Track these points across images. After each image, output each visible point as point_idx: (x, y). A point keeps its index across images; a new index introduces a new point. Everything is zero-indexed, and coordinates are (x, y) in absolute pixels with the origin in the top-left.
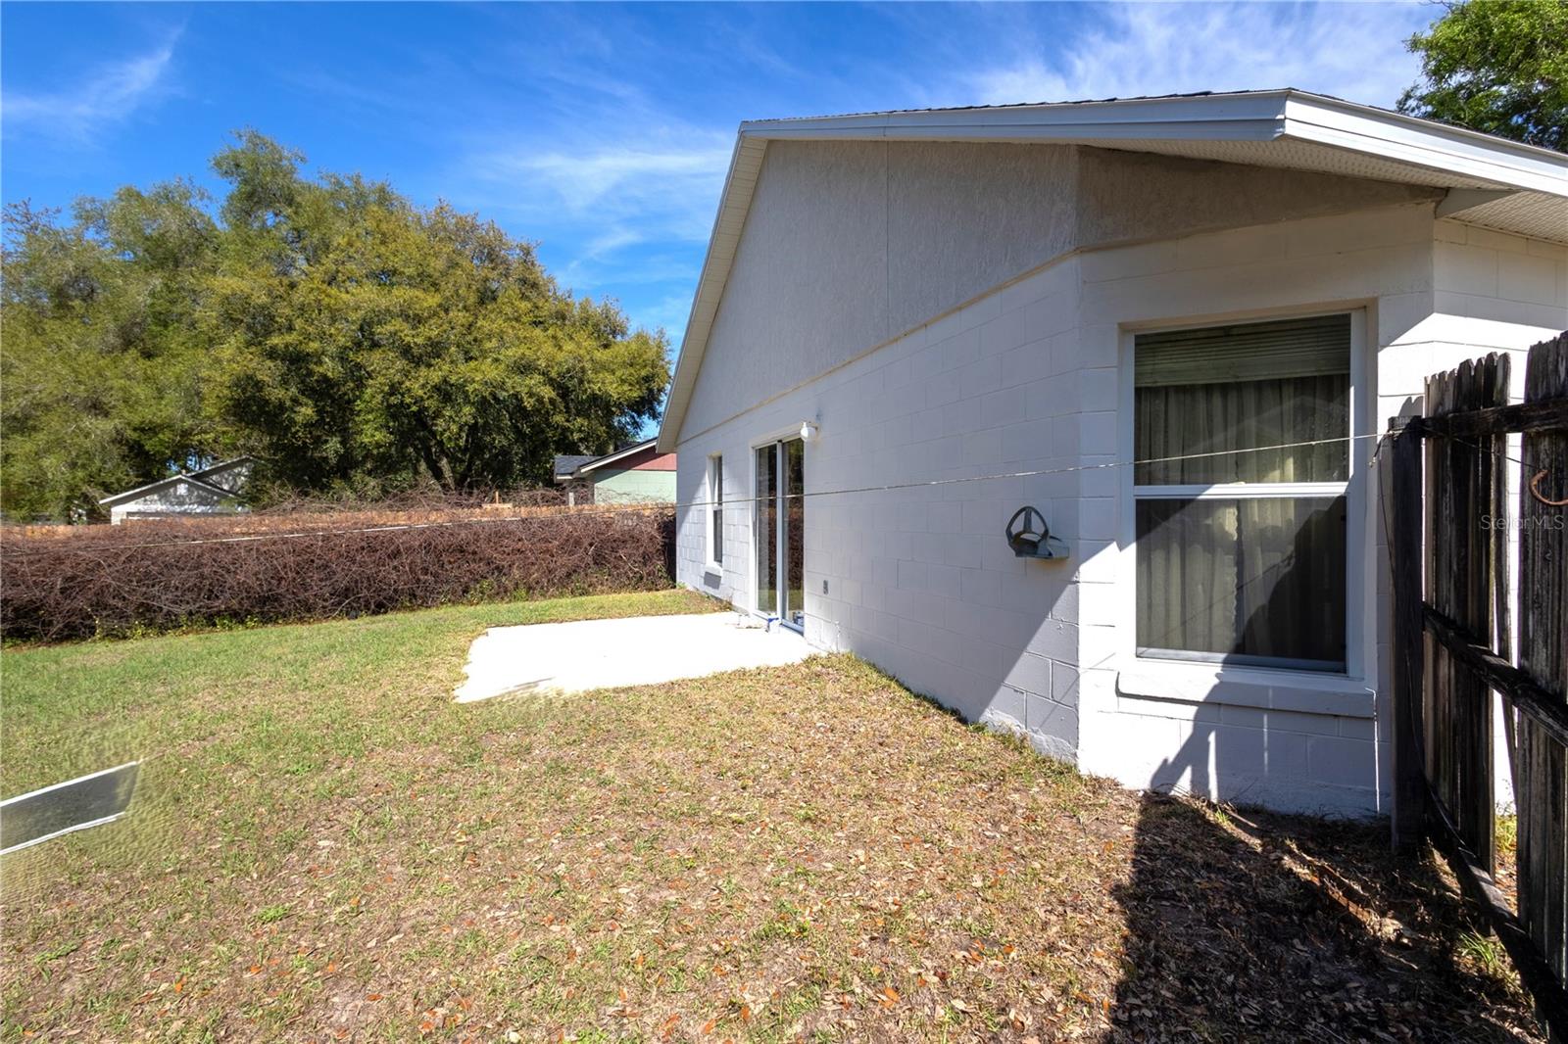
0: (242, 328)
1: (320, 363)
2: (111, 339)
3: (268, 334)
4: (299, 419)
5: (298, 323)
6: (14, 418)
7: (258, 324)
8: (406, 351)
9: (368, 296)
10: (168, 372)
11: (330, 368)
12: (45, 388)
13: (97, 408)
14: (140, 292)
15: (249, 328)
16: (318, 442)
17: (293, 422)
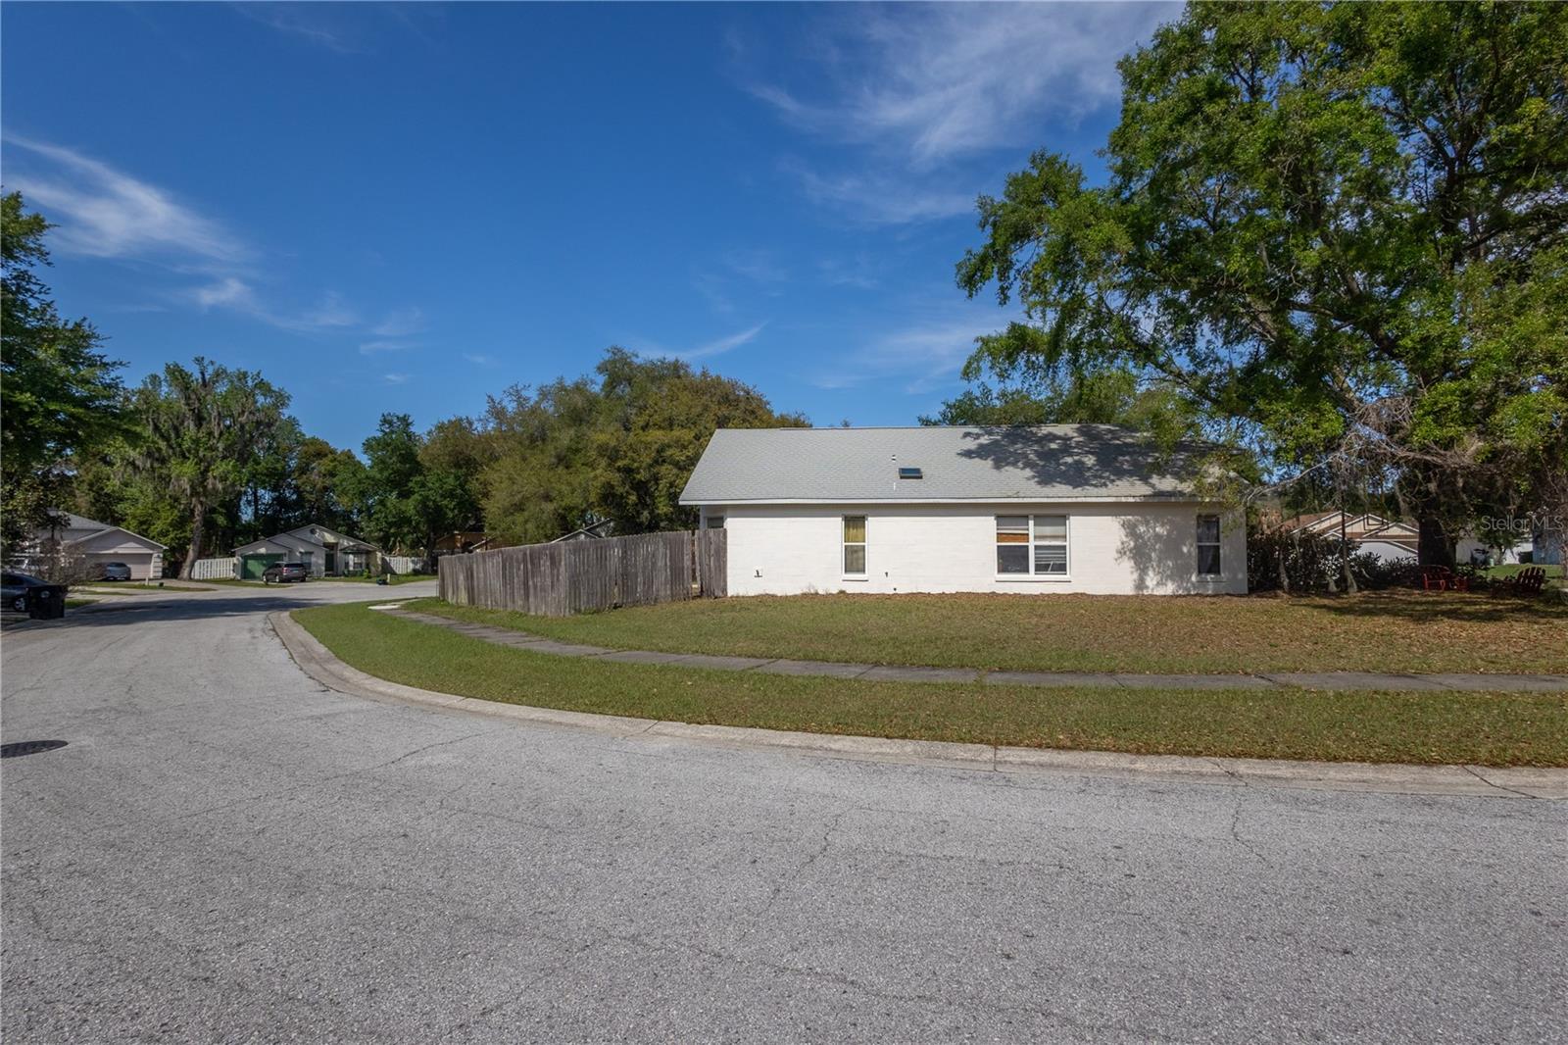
0: (605, 458)
1: (639, 473)
2: (553, 460)
3: (615, 461)
4: (630, 502)
5: (630, 454)
6: (515, 504)
7: (612, 455)
8: (676, 464)
9: (656, 436)
10: (576, 480)
11: (642, 476)
12: (528, 489)
13: (547, 498)
14: (565, 437)
15: (609, 458)
16: (639, 513)
17: (627, 504)
